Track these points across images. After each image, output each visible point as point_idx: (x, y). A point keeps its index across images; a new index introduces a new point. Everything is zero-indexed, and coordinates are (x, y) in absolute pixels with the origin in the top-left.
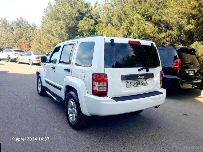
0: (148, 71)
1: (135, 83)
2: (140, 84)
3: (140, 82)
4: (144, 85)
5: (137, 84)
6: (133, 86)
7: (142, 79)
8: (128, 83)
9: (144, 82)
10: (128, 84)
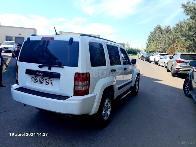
0: (50, 69)
1: (39, 79)
2: (44, 82)
3: (44, 80)
4: (48, 84)
5: (41, 81)
6: (36, 82)
7: (40, 76)
8: (33, 77)
9: (49, 81)
10: (33, 79)
